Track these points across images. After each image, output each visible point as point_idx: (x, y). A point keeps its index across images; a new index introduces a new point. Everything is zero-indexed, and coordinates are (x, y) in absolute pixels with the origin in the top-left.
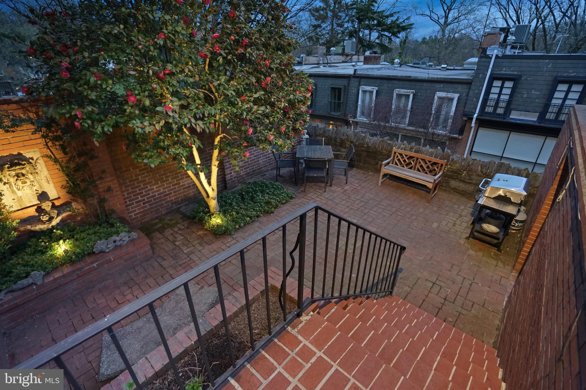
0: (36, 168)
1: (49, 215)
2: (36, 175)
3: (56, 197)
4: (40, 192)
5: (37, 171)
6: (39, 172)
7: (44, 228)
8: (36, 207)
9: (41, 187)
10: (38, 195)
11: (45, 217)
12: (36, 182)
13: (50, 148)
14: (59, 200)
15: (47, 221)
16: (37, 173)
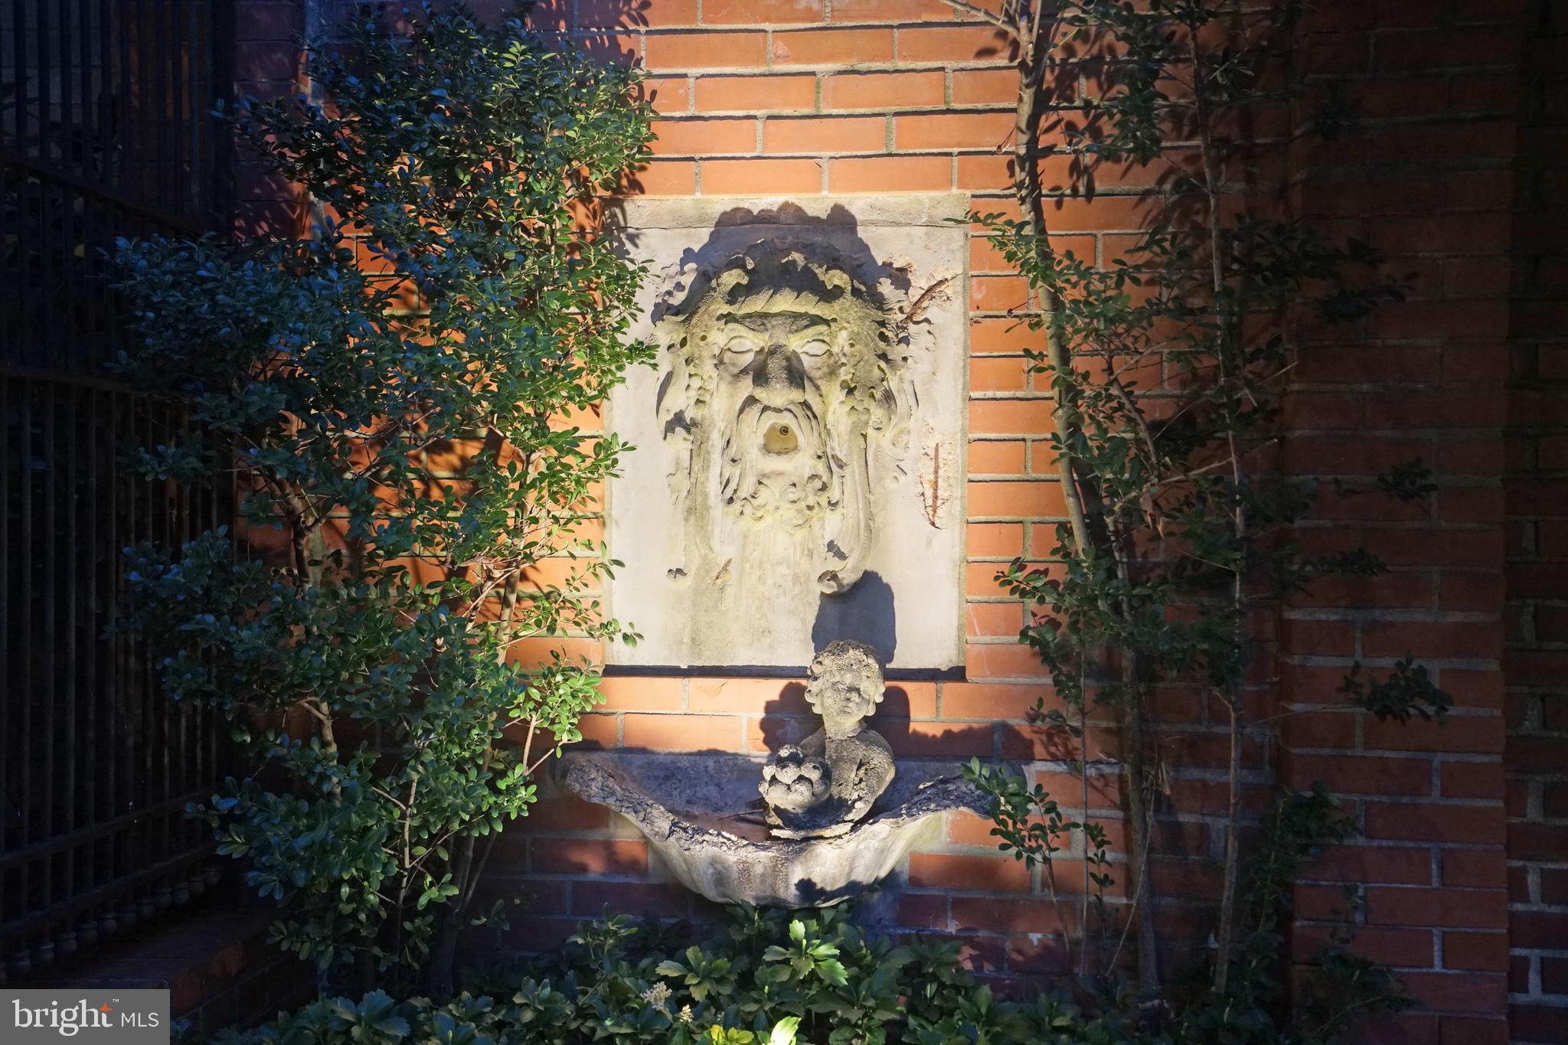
0: (897, 352)
1: (827, 776)
2: (877, 413)
3: (941, 658)
4: (849, 575)
5: (893, 383)
6: (903, 401)
7: (746, 869)
8: (774, 689)
9: (870, 530)
10: (830, 588)
11: (789, 775)
12: (854, 468)
13: (1047, 203)
14: (950, 688)
15: (788, 819)
16: (889, 396)
